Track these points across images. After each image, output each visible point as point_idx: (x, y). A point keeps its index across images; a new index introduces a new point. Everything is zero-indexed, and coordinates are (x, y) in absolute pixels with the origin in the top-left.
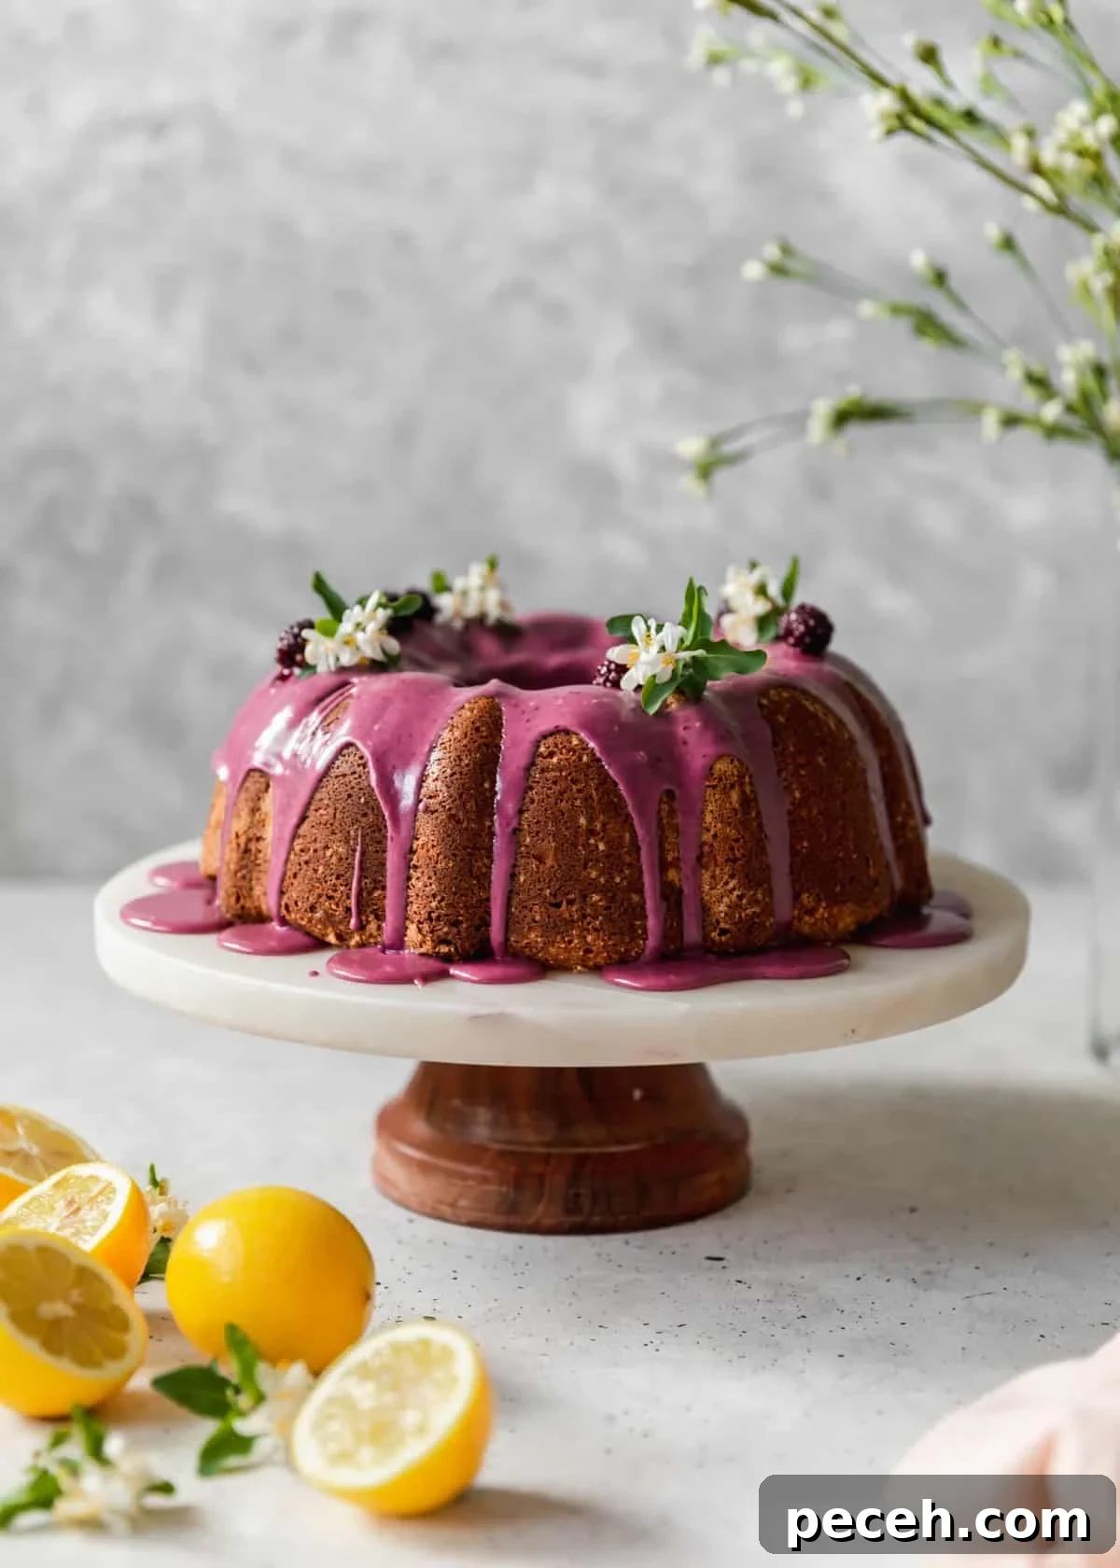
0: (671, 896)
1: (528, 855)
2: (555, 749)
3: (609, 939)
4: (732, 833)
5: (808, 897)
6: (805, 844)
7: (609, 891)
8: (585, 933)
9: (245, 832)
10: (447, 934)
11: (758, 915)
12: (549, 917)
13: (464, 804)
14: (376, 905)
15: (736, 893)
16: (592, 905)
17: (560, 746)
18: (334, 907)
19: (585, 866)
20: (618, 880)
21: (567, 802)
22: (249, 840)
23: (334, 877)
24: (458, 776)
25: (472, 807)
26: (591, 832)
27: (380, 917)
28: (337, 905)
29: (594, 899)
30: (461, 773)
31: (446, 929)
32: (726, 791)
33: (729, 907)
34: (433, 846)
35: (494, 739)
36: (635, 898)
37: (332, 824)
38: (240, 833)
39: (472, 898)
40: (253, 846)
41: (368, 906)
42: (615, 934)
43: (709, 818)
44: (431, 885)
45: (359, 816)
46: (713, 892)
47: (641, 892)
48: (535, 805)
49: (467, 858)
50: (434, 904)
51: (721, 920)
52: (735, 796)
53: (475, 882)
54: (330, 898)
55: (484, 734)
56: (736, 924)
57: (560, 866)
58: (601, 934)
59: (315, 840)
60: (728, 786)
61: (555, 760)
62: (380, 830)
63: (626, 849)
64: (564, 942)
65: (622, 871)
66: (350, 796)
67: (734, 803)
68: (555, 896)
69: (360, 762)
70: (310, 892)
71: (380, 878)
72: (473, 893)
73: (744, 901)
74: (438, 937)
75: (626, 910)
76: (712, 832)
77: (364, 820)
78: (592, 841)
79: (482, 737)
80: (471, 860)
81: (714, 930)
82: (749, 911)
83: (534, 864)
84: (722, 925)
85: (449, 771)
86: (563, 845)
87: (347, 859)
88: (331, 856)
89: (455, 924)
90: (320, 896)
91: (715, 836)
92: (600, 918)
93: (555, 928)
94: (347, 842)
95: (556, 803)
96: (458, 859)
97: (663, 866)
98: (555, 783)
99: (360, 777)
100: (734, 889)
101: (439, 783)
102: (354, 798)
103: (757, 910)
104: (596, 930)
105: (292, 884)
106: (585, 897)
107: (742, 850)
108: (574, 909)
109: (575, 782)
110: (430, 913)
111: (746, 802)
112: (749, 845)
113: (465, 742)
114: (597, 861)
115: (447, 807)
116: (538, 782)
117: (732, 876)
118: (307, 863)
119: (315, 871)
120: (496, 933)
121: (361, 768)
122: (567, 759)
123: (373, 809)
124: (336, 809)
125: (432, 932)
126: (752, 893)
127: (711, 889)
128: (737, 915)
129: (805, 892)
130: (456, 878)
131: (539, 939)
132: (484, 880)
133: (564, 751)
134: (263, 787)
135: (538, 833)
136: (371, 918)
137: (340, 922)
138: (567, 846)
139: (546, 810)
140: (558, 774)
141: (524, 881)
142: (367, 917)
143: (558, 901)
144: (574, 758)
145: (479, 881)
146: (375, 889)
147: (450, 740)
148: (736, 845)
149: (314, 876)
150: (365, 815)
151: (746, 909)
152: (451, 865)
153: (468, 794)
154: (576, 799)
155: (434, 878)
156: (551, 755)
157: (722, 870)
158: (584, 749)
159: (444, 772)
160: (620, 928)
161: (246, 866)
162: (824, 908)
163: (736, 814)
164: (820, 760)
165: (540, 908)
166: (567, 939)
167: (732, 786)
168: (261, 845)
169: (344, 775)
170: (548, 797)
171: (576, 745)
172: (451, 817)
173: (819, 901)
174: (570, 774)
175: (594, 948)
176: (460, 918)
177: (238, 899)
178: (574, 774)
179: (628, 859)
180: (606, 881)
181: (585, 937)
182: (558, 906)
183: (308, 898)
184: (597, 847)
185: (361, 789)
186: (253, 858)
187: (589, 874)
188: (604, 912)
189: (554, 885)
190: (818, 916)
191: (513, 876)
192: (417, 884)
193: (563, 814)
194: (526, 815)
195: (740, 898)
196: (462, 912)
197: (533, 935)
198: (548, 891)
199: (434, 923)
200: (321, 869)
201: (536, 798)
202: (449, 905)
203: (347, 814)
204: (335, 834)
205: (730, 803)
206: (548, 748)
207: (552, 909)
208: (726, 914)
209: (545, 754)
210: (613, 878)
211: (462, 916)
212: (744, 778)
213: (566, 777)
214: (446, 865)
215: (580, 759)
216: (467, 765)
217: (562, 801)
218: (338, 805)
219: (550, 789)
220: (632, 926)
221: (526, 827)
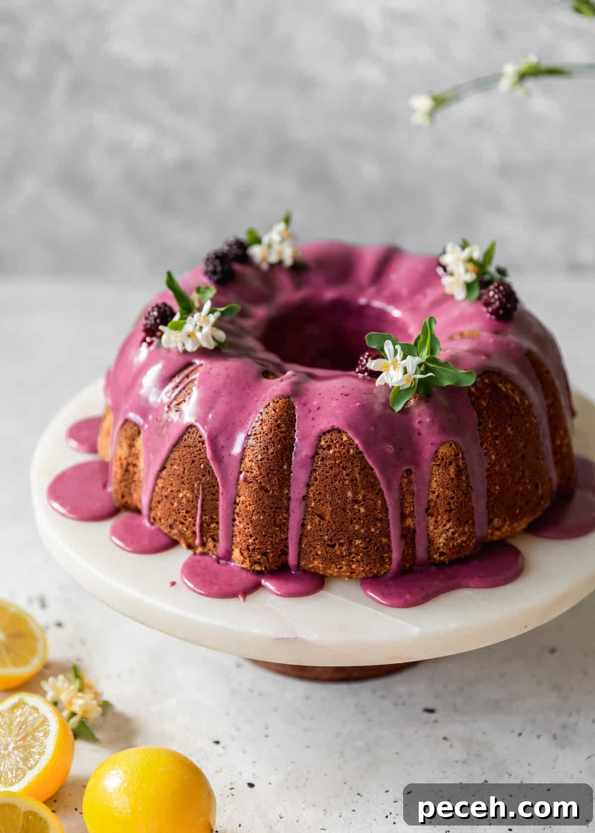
0: (408, 536)
1: (313, 514)
2: (332, 444)
3: (367, 566)
4: (449, 493)
5: (498, 521)
6: (497, 488)
7: (368, 539)
8: (351, 563)
9: (126, 458)
10: (259, 559)
11: (465, 542)
12: (327, 552)
13: (270, 480)
14: (213, 532)
15: (451, 531)
16: (356, 547)
17: (335, 442)
18: (185, 529)
19: (351, 523)
20: (373, 530)
21: (339, 482)
22: (128, 464)
23: (184, 511)
24: (265, 460)
25: (275, 481)
26: (356, 502)
27: (215, 540)
28: (187, 528)
29: (357, 543)
30: (268, 459)
31: (259, 557)
32: (446, 467)
33: (446, 540)
34: (250, 505)
35: (290, 433)
36: (384, 540)
37: (182, 478)
38: (123, 458)
39: (276, 539)
40: (131, 469)
41: (207, 532)
42: (370, 563)
43: (434, 485)
44: (248, 528)
45: (200, 476)
46: (435, 531)
47: (388, 536)
48: (318, 482)
49: (272, 514)
50: (251, 541)
51: (440, 547)
52: (452, 470)
53: (278, 529)
54: (182, 523)
55: (283, 430)
56: (450, 549)
57: (334, 522)
58: (361, 563)
59: (171, 485)
60: (448, 463)
61: (331, 452)
62: (214, 486)
63: (378, 511)
64: (337, 568)
65: (375, 525)
66: (193, 461)
67: (451, 474)
68: (331, 540)
69: (200, 439)
70: (169, 516)
71: (215, 517)
72: (276, 535)
73: (456, 535)
74: (253, 560)
75: (378, 548)
76: (436, 494)
77: (203, 479)
78: (356, 507)
79: (282, 432)
80: (275, 515)
81: (436, 554)
82: (459, 541)
83: (317, 519)
84: (441, 550)
85: (260, 457)
86: (336, 509)
87: (193, 502)
88: (182, 498)
89: (264, 554)
90: (175, 521)
91: (438, 497)
92: (361, 554)
93: (330, 560)
94: (193, 491)
95: (332, 482)
96: (267, 514)
97: (403, 517)
98: (331, 468)
99: (200, 450)
100: (450, 528)
101: (253, 464)
102: (196, 463)
103: (465, 539)
104: (358, 561)
105: (157, 507)
106: (351, 542)
107: (456, 504)
108: (343, 549)
109: (344, 468)
110: (248, 546)
111: (459, 471)
112: (461, 499)
113: (270, 436)
114: (359, 519)
115: (259, 481)
116: (320, 467)
117: (448, 521)
118: (166, 497)
119: (172, 504)
120: (292, 559)
121: (201, 444)
122: (339, 452)
123: (209, 473)
124: (184, 468)
125: (250, 557)
126: (461, 529)
127: (434, 529)
128: (451, 544)
129: (496, 517)
130: (265, 527)
131: (320, 565)
132: (284, 527)
133: (338, 446)
134: (137, 432)
135: (320, 500)
136: (210, 540)
137: (189, 538)
138: (340, 510)
139: (325, 486)
140: (333, 462)
141: (311, 529)
142: (207, 539)
143: (333, 543)
144: (344, 451)
145: (280, 528)
146: (212, 522)
147: (261, 433)
148: (451, 501)
149: (171, 507)
150: (204, 476)
151: (457, 540)
152: (261, 518)
153: (272, 474)
154: (345, 480)
155: (250, 525)
156: (329, 447)
157: (442, 517)
158: (351, 444)
159: (256, 457)
160: (374, 560)
161: (127, 480)
162: (508, 526)
163: (453, 481)
164: (509, 429)
165: (321, 547)
166: (338, 566)
167: (451, 463)
168: (136, 469)
169: (189, 447)
170: (327, 478)
171: (345, 441)
172: (262, 488)
173: (505, 521)
174: (342, 462)
175: (357, 571)
176: (268, 551)
177: (123, 497)
178: (344, 462)
179: (380, 516)
180: (365, 532)
181: (350, 565)
182: (333, 546)
183: (168, 519)
184: (359, 510)
185: (201, 459)
186: (131, 476)
187: (354, 527)
188: (364, 551)
189: (330, 534)
190: (504, 530)
191: (303, 525)
192: (240, 525)
193: (337, 490)
194: (312, 488)
195: (453, 533)
196: (269, 547)
197: (316, 563)
198: (327, 537)
199: (251, 552)
200: (176, 504)
201: (318, 477)
202: (261, 543)
203: (192, 473)
204: (185, 484)
205: (449, 475)
206: (326, 442)
207: (329, 548)
208: (444, 544)
209: (325, 447)
210: (370, 529)
211: (269, 549)
212: (458, 455)
213: (339, 465)
214: (259, 518)
215: (348, 451)
216: (272, 453)
217: (336, 481)
218: (186, 466)
219: (328, 472)
220: (382, 557)
221: (312, 495)
